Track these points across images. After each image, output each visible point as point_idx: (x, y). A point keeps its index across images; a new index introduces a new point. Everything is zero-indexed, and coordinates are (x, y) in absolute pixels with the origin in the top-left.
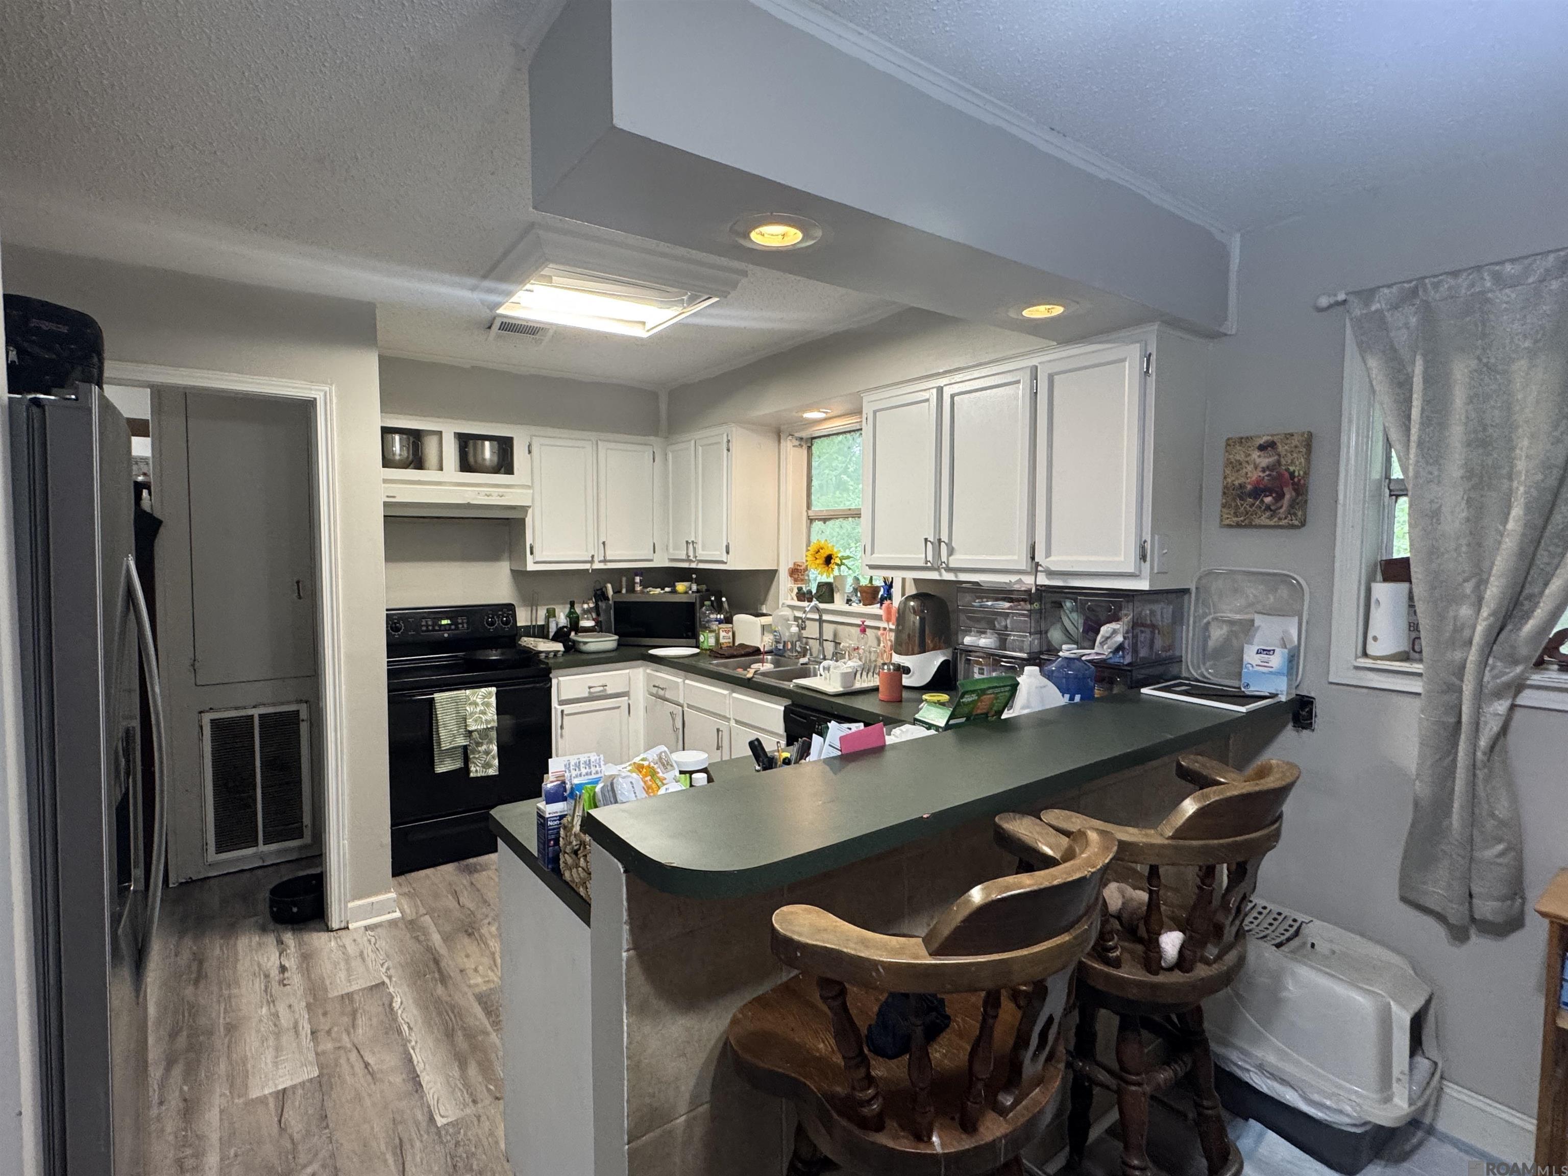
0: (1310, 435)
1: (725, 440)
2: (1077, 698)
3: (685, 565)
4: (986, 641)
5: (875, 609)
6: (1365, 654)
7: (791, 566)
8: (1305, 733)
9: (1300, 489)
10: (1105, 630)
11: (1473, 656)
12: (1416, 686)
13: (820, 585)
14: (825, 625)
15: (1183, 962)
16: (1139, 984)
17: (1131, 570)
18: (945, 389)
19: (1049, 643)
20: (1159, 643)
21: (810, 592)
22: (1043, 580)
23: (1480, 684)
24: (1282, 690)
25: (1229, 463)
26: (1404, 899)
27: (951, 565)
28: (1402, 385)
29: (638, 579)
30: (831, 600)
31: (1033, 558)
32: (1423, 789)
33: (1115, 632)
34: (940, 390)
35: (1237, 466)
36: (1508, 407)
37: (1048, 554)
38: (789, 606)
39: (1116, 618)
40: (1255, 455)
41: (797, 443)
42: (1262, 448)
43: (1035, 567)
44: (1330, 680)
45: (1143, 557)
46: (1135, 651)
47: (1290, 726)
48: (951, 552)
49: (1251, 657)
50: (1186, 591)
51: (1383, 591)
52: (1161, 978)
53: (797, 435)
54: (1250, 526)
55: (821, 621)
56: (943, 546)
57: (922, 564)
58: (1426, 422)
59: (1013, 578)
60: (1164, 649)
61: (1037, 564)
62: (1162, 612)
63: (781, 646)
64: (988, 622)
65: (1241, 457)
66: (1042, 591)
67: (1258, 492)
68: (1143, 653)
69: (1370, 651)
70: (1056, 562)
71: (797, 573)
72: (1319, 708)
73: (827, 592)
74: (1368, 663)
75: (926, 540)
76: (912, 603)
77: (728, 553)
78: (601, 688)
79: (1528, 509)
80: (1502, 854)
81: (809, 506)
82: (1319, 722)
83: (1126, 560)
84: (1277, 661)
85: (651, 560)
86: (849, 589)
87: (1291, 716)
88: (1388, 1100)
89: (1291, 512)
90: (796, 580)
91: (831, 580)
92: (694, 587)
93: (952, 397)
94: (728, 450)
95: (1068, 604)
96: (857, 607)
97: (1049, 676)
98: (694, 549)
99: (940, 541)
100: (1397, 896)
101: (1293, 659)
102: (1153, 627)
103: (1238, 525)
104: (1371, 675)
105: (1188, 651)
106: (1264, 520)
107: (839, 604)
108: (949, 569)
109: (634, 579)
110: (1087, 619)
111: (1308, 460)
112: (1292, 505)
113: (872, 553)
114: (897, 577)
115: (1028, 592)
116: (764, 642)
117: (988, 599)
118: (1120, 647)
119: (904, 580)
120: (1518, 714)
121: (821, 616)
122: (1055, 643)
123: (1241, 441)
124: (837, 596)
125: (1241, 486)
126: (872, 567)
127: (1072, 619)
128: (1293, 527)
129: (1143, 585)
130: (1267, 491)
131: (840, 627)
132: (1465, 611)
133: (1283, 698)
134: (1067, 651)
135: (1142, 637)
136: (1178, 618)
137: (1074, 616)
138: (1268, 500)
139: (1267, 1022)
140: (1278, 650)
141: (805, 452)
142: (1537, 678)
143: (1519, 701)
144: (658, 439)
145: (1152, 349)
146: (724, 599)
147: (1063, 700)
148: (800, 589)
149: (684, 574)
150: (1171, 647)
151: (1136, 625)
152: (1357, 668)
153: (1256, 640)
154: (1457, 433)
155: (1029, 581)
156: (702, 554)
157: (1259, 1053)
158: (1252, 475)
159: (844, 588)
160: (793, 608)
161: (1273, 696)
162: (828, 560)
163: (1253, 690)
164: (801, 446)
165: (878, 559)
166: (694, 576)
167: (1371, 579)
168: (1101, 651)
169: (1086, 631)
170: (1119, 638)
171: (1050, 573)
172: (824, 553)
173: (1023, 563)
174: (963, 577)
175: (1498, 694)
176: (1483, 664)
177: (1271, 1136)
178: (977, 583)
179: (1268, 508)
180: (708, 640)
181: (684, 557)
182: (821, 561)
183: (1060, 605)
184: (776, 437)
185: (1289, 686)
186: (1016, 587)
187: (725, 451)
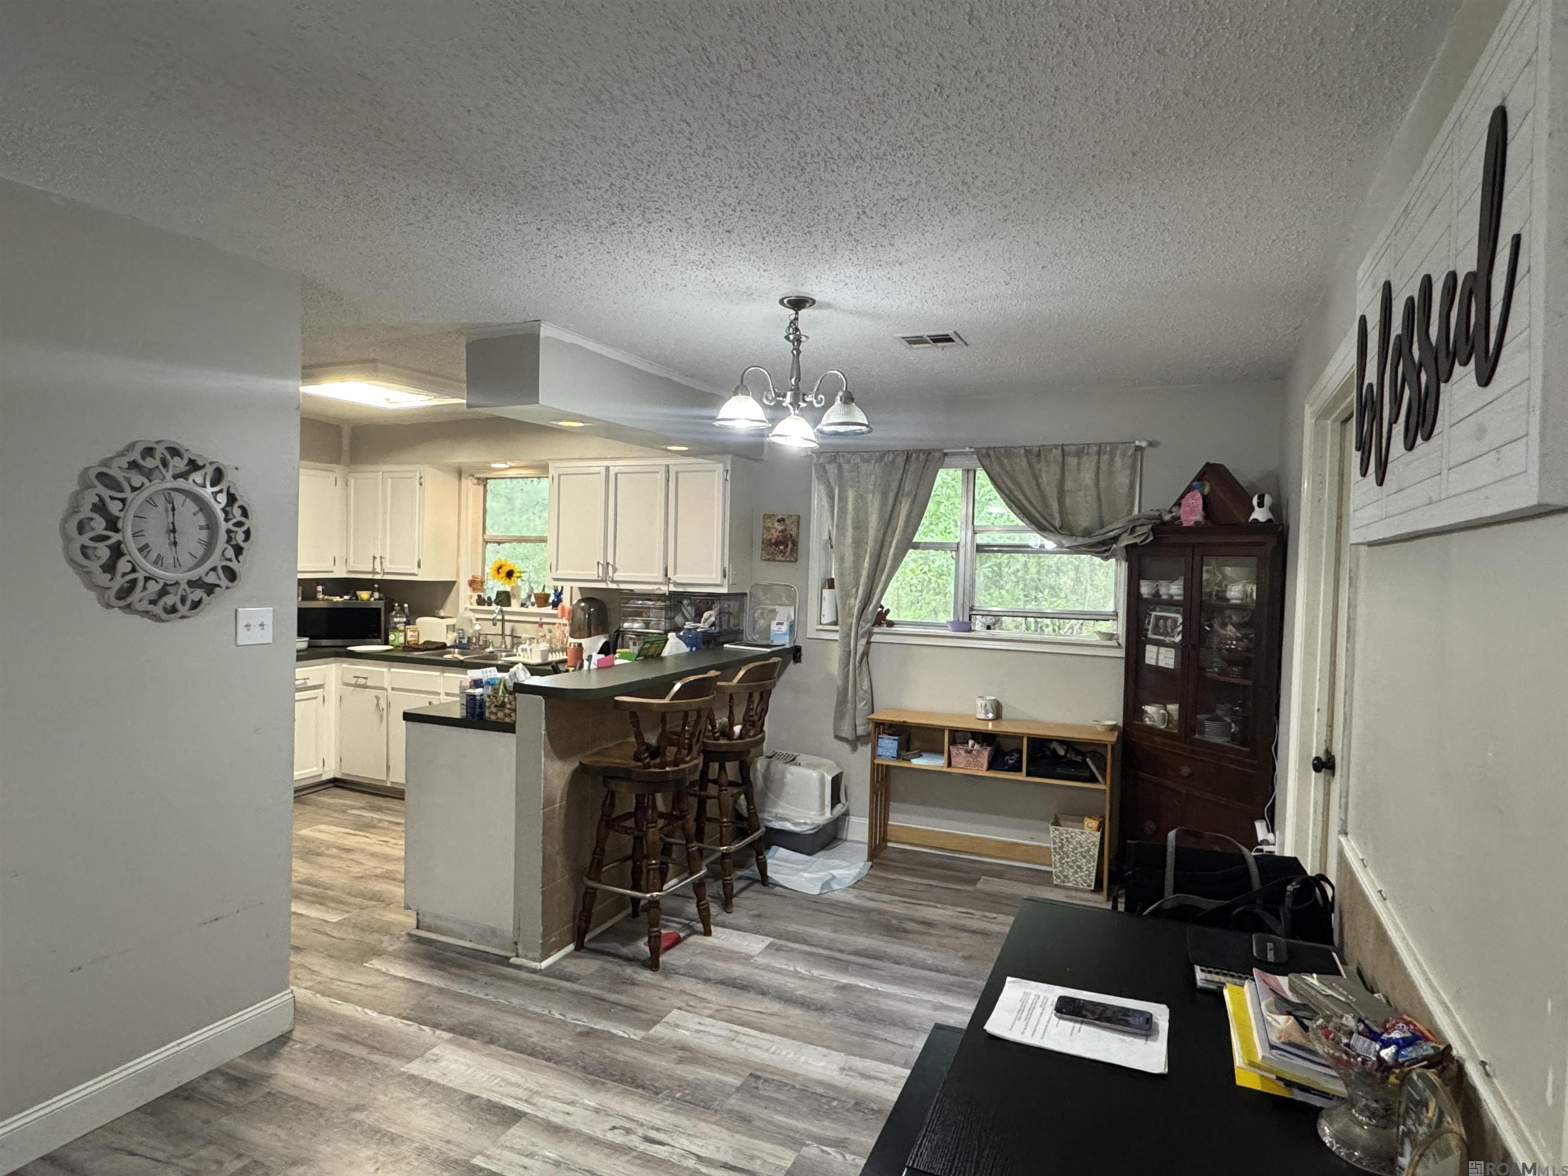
0: (799, 516)
1: (418, 477)
2: (694, 649)
3: (370, 576)
4: (637, 626)
5: (549, 610)
6: (821, 624)
7: (470, 578)
8: (798, 664)
9: (795, 543)
10: (706, 615)
11: (854, 621)
12: (836, 636)
13: (499, 593)
14: (506, 624)
15: (741, 736)
16: (726, 745)
17: (719, 582)
18: (611, 468)
19: (676, 624)
20: (732, 622)
21: (489, 598)
22: (672, 588)
23: (857, 632)
24: (785, 641)
25: (765, 528)
26: (837, 737)
27: (615, 579)
28: (831, 498)
29: (320, 588)
30: (509, 605)
31: (666, 575)
32: (839, 682)
33: (711, 616)
34: (607, 468)
35: (767, 529)
36: (867, 513)
37: (675, 573)
38: (471, 610)
39: (711, 609)
40: (776, 524)
41: (476, 481)
42: (779, 521)
43: (668, 581)
44: (808, 636)
45: (725, 576)
46: (721, 626)
47: (792, 662)
48: (615, 570)
49: (774, 627)
50: (745, 594)
51: (827, 592)
52: (734, 742)
53: (478, 476)
54: (774, 560)
55: (503, 621)
56: (610, 567)
57: (596, 578)
58: (839, 517)
59: (655, 587)
60: (735, 625)
61: (669, 579)
62: (734, 606)
63: (465, 641)
64: (638, 613)
65: (770, 525)
66: (672, 594)
67: (777, 543)
68: (725, 627)
69: (823, 622)
70: (680, 577)
71: (476, 584)
72: (804, 652)
73: (504, 598)
74: (821, 627)
75: (598, 563)
76: (583, 604)
77: (419, 566)
78: (303, 681)
79: (870, 557)
80: (865, 705)
81: (484, 532)
82: (803, 659)
83: (716, 577)
84: (785, 628)
85: (332, 572)
86: (523, 595)
87: (792, 656)
88: (823, 814)
89: (791, 554)
90: (474, 590)
91: (508, 589)
92: (376, 595)
93: (616, 474)
94: (421, 484)
95: (685, 602)
96: (535, 609)
97: (679, 637)
98: (381, 563)
99: (608, 564)
100: (833, 735)
101: (792, 627)
102: (729, 613)
103: (769, 560)
104: (822, 633)
105: (746, 626)
106: (780, 558)
107: (515, 606)
108: (613, 581)
109: (316, 588)
110: (696, 610)
111: (798, 529)
112: (792, 550)
113: (557, 569)
114: (567, 586)
115: (664, 595)
116: (449, 639)
117: (638, 599)
118: (713, 625)
119: (572, 588)
120: (872, 646)
121: (503, 617)
122: (680, 624)
123: (770, 516)
124: (513, 601)
125: (770, 540)
126: (556, 580)
127: (689, 611)
128: (790, 561)
129: (725, 590)
130: (781, 543)
131: (516, 625)
132: (852, 601)
133: (787, 646)
134: (688, 625)
135: (724, 619)
136: (742, 608)
137: (689, 608)
138: (782, 547)
139: (778, 796)
140: (785, 623)
141: (481, 488)
142: (876, 630)
143: (872, 640)
144: (342, 467)
145: (729, 467)
146: (406, 605)
147: (687, 650)
148: (479, 596)
149: (367, 584)
150: (738, 625)
151: (720, 613)
152: (818, 630)
153: (777, 618)
154: (849, 522)
155: (664, 589)
156: (388, 567)
157: (775, 811)
158: (775, 535)
159: (519, 595)
160: (473, 611)
161: (783, 645)
162: (510, 574)
163: (775, 643)
164: (479, 484)
165: (561, 574)
166: (376, 586)
167: (823, 588)
168: (703, 626)
169: (696, 616)
170: (713, 619)
171: (676, 584)
172: (505, 569)
173: (661, 579)
174: (622, 586)
175: (863, 636)
176: (858, 624)
177: (781, 849)
178: (632, 590)
179: (781, 551)
180: (397, 638)
181: (370, 570)
182: (503, 574)
183: (681, 602)
184: (456, 475)
185: (790, 640)
186: (657, 592)
187: (418, 486)
